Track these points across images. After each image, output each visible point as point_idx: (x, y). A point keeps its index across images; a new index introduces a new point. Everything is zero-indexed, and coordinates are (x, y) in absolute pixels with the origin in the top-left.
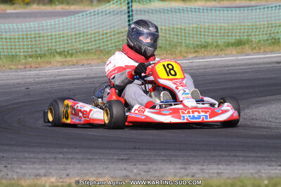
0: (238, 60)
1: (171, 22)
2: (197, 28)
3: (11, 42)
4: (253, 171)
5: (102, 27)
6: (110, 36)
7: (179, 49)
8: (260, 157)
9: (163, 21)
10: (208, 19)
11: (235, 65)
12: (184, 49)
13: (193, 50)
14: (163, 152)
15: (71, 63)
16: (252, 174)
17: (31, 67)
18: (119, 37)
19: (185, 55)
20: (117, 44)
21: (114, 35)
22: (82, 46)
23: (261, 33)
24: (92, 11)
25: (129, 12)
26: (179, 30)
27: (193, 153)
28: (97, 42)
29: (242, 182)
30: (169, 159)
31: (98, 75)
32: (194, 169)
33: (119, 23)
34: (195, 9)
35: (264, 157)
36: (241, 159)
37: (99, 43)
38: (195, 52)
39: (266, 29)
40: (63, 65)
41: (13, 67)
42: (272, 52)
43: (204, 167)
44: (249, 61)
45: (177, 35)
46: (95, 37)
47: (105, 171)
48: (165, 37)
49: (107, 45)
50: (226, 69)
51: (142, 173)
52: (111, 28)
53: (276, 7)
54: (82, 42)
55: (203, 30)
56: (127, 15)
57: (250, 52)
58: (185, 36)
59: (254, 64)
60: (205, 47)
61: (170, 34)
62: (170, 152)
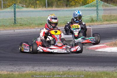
1: (29, 16)
2: (39, 18)
4: (57, 69)
5: (5, 17)
6: (8, 20)
7: (32, 25)
8: (60, 64)
9: (27, 15)
10: (43, 15)
12: (34, 25)
13: (37, 26)
14: (25, 62)
16: (57, 70)
18: (11, 21)
19: (34, 27)
20: (10, 23)
21: (9, 20)
23: (61, 20)
24: (1, 11)
25: (14, 12)
26: (32, 18)
27: (36, 62)
28: (3, 22)
29: (53, 73)
30: (28, 65)
31: (3, 34)
32: (36, 68)
33: (11, 15)
34: (38, 11)
35: (61, 64)
36: (53, 64)
37: (4, 23)
39: (63, 18)
43: (40, 68)
45: (32, 20)
46: (2, 21)
47: (4, 69)
48: (27, 21)
49: (6, 23)
51: (18, 70)
52: (8, 17)
53: (67, 10)
55: (41, 18)
56: (14, 13)
58: (35, 21)
60: (42, 24)
61: (29, 20)
62: (28, 62)
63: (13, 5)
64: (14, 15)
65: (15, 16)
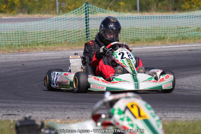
0: (162, 48)
3: (7, 36)
5: (69, 27)
11: (161, 52)
15: (50, 49)
17: (23, 52)
18: (79, 34)
20: (78, 38)
22: (54, 39)
23: (173, 32)
25: (86, 17)
28: (65, 37)
38: (133, 43)
39: (176, 30)
40: (45, 50)
41: (11, 51)
42: (184, 44)
44: (170, 49)
46: (63, 33)
49: (72, 39)
50: (155, 54)
52: (74, 28)
54: (55, 37)
55: (137, 30)
56: (85, 19)
57: (170, 43)
59: (174, 51)
63: (84, 5)
64: (86, 23)
65: (87, 26)
